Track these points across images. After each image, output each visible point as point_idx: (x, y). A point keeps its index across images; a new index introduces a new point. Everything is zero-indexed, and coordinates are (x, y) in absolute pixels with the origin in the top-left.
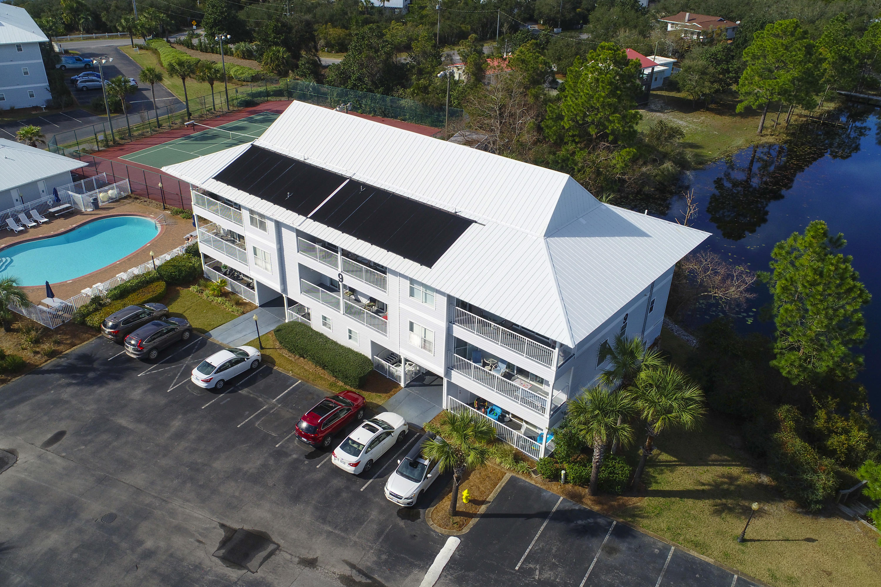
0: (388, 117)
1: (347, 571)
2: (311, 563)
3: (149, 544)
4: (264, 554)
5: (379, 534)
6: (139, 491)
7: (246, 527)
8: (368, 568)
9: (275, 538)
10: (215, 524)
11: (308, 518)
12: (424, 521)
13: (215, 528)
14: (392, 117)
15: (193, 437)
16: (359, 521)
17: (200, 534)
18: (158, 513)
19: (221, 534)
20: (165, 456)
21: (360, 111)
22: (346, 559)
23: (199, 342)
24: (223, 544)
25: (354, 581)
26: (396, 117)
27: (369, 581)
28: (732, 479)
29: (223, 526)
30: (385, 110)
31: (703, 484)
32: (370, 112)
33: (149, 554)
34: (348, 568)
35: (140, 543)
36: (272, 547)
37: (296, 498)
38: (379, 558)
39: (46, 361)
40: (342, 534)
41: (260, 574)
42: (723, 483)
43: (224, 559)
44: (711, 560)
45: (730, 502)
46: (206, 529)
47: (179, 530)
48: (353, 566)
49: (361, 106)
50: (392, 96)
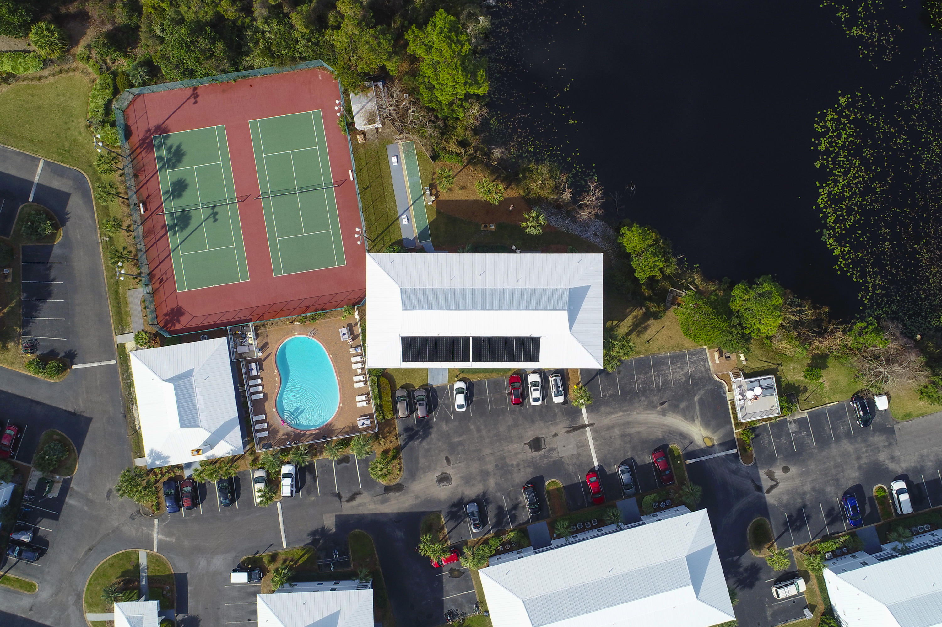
1: (566, 430)
2: (555, 435)
3: (515, 463)
4: (543, 442)
5: (563, 414)
6: (493, 454)
7: (531, 439)
8: (570, 425)
9: (541, 436)
10: (523, 445)
11: (542, 425)
15: (483, 427)
16: (555, 414)
17: (523, 450)
18: (506, 455)
19: (527, 447)
20: (484, 439)
22: (562, 427)
23: (432, 390)
24: (531, 448)
25: (569, 431)
27: (573, 428)
28: (636, 317)
29: (525, 444)
31: (630, 327)
33: (518, 465)
35: (513, 464)
36: (543, 439)
37: (533, 422)
38: (570, 420)
39: (398, 441)
40: (555, 422)
41: (548, 447)
42: (635, 321)
43: (535, 451)
44: (643, 356)
45: (639, 329)
46: (522, 448)
47: (516, 454)
48: (565, 428)
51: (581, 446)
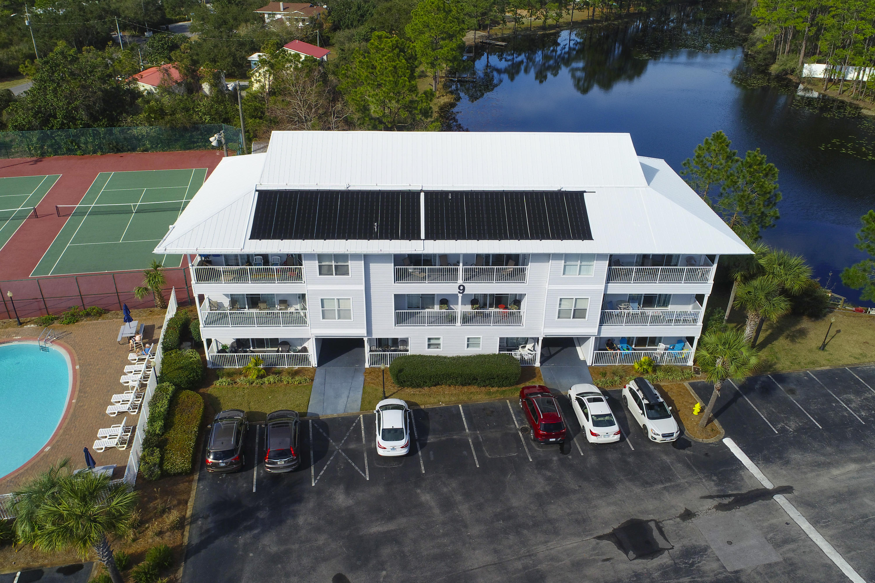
0: (122, 152)
1: (716, 502)
2: (688, 515)
4: (656, 533)
5: (689, 467)
6: (499, 565)
7: (616, 526)
8: (719, 491)
9: (645, 518)
10: (594, 542)
11: (638, 490)
12: (695, 442)
13: (597, 544)
14: (129, 150)
15: (458, 498)
16: (666, 469)
17: (598, 554)
18: (543, 567)
19: (610, 543)
20: (466, 526)
21: (78, 152)
22: (700, 496)
23: (316, 425)
24: (622, 548)
25: (725, 505)
26: (134, 149)
27: (733, 498)
29: (599, 538)
30: (117, 145)
32: (95, 152)
34: (710, 501)
36: (652, 525)
37: (608, 484)
38: (713, 481)
39: (183, 535)
40: (672, 484)
41: (678, 547)
43: (640, 557)
44: (829, 367)
46: (594, 549)
47: (579, 564)
48: (712, 498)
49: (79, 147)
50: (120, 126)
51: (785, 542)
